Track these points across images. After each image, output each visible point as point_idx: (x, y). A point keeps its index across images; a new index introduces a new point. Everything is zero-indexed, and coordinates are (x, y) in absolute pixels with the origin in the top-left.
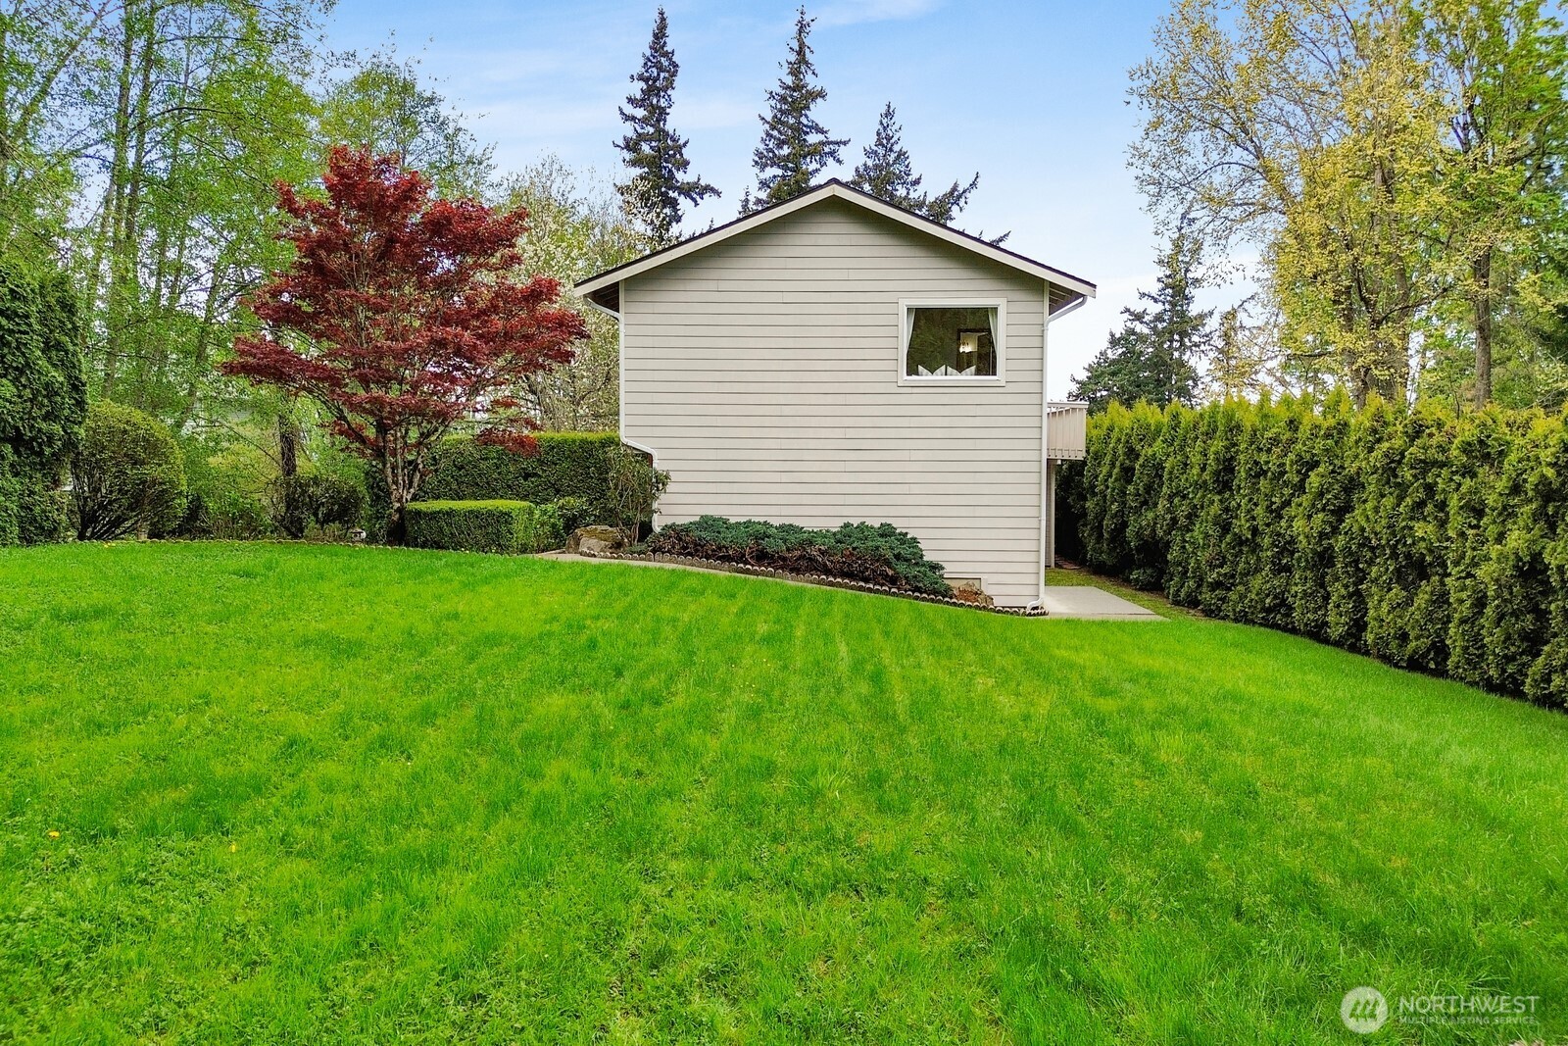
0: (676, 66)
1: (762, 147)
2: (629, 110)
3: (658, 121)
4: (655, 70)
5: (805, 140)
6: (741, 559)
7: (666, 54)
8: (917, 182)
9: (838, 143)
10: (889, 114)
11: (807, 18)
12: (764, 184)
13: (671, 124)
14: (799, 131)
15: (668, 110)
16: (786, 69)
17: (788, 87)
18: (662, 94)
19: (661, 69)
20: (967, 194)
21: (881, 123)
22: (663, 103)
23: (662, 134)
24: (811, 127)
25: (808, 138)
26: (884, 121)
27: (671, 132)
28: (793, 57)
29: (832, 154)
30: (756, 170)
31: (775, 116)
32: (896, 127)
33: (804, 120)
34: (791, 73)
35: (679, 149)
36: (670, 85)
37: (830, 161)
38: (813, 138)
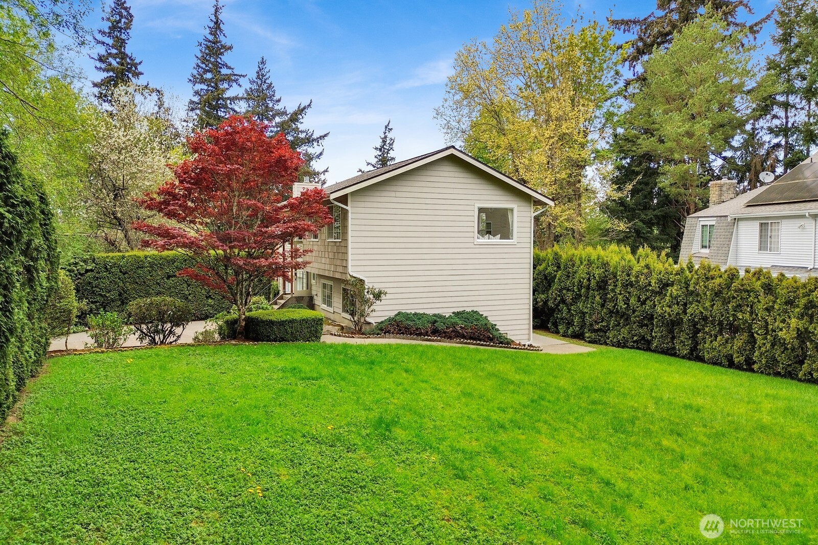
0: (131, 16)
1: (195, 72)
2: (99, 37)
3: (121, 47)
4: (118, 16)
5: (220, 72)
6: (426, 334)
7: (126, 9)
8: (279, 101)
9: (240, 76)
10: (263, 62)
11: (220, 5)
12: (197, 93)
13: (129, 49)
14: (217, 66)
15: (126, 41)
16: (208, 31)
17: (210, 41)
18: (123, 31)
19: (121, 16)
20: (306, 110)
21: (259, 67)
22: (123, 36)
23: (123, 56)
24: (223, 65)
25: (221, 70)
26: (261, 66)
27: (130, 55)
28: (212, 25)
29: (236, 81)
30: (191, 85)
31: (203, 56)
32: (266, 70)
33: (219, 60)
34: (211, 34)
35: (136, 65)
36: (128, 27)
37: (234, 84)
38: (224, 71)
